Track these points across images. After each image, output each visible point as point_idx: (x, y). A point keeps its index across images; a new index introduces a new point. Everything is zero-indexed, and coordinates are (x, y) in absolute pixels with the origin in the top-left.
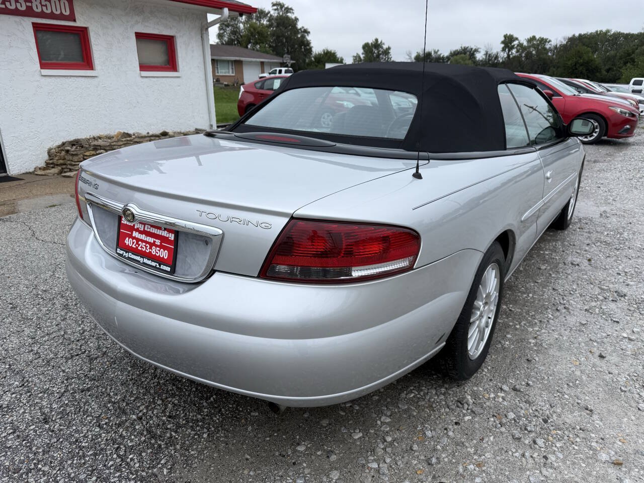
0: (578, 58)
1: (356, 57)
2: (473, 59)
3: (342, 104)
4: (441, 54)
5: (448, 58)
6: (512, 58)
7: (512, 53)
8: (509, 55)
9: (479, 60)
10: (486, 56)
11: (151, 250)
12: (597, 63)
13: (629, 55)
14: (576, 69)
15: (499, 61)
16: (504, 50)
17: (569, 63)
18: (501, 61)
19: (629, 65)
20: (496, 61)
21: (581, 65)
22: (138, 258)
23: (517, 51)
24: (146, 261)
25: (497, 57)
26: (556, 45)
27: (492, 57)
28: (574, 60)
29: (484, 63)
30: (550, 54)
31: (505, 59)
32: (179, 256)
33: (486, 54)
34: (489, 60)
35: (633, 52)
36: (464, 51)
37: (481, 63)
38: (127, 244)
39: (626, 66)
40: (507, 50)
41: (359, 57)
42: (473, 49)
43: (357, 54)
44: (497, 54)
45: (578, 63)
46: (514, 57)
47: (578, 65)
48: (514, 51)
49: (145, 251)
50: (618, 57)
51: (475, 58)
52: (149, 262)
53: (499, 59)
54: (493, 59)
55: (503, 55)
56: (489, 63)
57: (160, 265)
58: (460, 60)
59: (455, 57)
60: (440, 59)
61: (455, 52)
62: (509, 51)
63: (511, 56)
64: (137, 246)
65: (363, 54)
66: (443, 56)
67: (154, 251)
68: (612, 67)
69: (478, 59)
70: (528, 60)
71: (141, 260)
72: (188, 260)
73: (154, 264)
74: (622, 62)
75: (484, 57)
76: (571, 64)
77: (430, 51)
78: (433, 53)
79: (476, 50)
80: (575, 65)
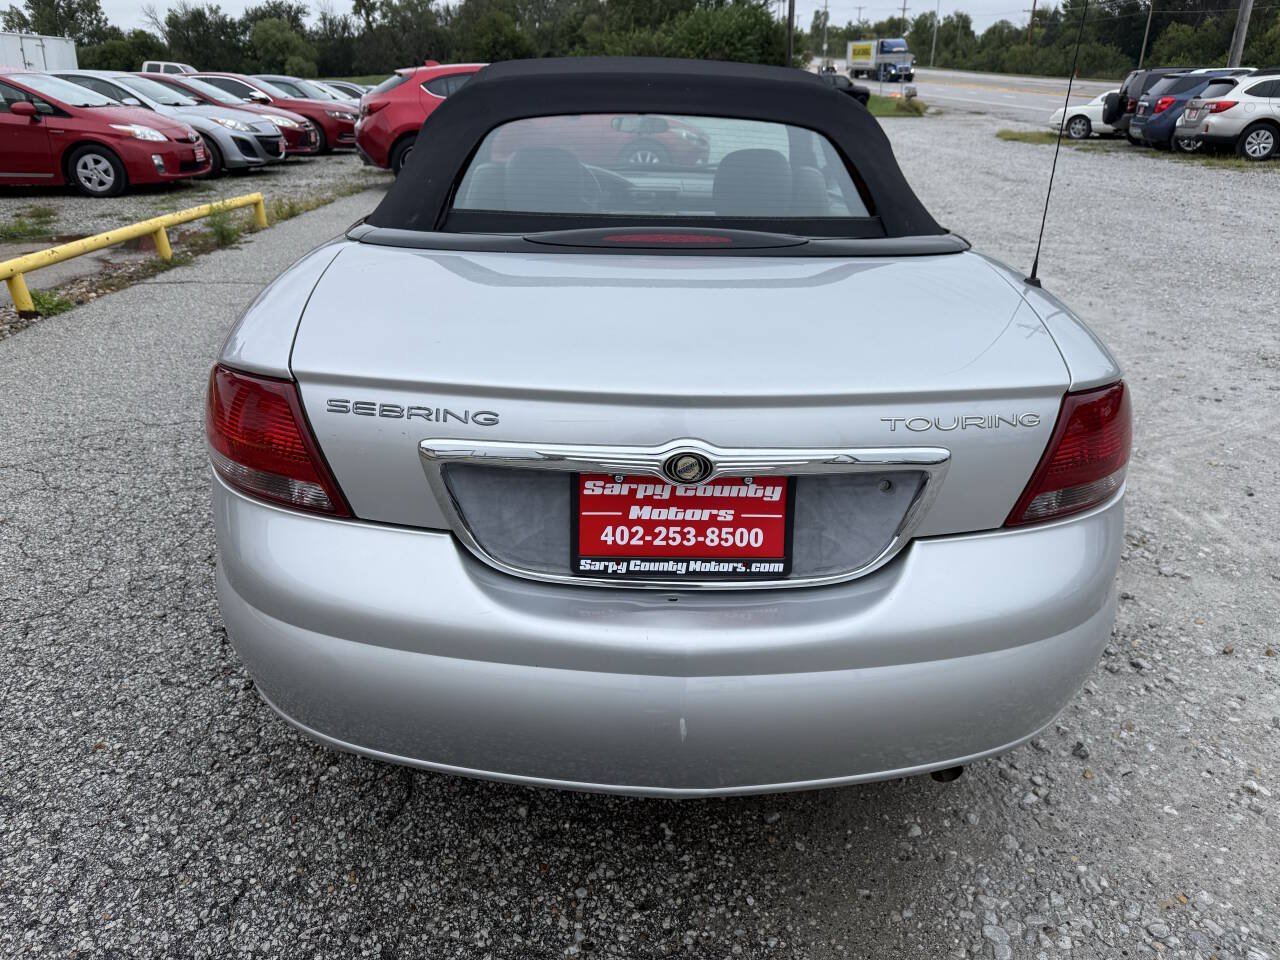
0: (496, 34)
1: (9, 14)
2: (299, 29)
3: (130, 133)
4: (225, 15)
5: (244, 26)
6: (377, 29)
7: (374, 18)
8: (369, 24)
9: (311, 32)
10: (325, 23)
11: (701, 539)
12: (528, 42)
13: (574, 30)
14: (497, 53)
15: (353, 34)
16: (357, 11)
17: (484, 41)
18: (356, 34)
19: (577, 47)
20: (346, 34)
21: (504, 47)
22: (670, 566)
23: (384, 16)
24: (696, 566)
25: (346, 26)
26: (448, 7)
27: (337, 26)
28: (490, 35)
29: (323, 37)
30: (439, 24)
31: (363, 30)
32: (797, 533)
33: (324, 19)
34: (333, 32)
35: (579, 25)
36: (276, 11)
37: (316, 37)
38: (610, 542)
39: (573, 50)
40: (363, 12)
41: (21, 16)
42: (294, 7)
43: (11, 7)
44: (346, 19)
45: (498, 42)
46: (380, 27)
47: (498, 47)
48: (377, 15)
49: (681, 544)
50: (557, 34)
51: (302, 27)
52: (712, 567)
53: (352, 30)
54: (340, 29)
55: (358, 23)
56: (334, 38)
57: (748, 565)
58: (274, 31)
59: (260, 23)
60: (227, 26)
61: (256, 11)
62: (368, 15)
63: (374, 25)
64: (648, 538)
65: (27, 7)
66: (232, 19)
67: (712, 538)
68: (551, 50)
69: (307, 28)
70: (406, 35)
71: (681, 568)
72: (830, 534)
73: (726, 567)
74: (566, 42)
75: (320, 24)
76: (487, 44)
77: (200, 7)
78: (207, 13)
79: (300, 10)
80: (494, 46)
